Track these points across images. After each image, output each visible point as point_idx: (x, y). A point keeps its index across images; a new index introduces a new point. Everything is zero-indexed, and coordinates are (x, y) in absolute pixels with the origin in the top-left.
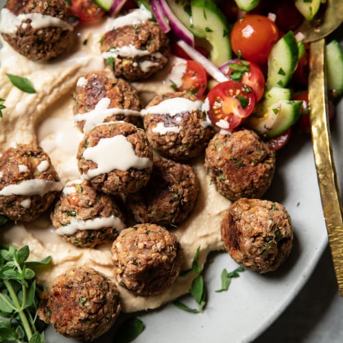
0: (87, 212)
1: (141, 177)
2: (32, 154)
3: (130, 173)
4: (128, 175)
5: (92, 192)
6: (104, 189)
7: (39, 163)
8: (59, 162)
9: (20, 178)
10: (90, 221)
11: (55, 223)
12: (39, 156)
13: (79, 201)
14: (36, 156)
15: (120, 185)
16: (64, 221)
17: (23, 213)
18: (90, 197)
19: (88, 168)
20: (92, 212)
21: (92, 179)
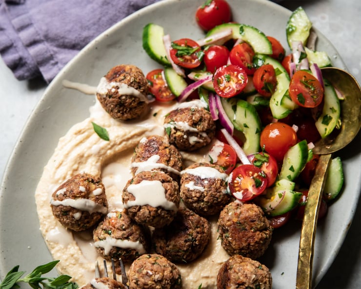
0: (120, 234)
1: (166, 216)
2: (93, 181)
3: (158, 210)
4: (156, 211)
5: (128, 220)
6: (136, 218)
7: (95, 189)
8: (113, 195)
9: (78, 196)
10: (120, 240)
11: (95, 237)
12: (97, 184)
13: (116, 224)
14: (94, 184)
15: (148, 217)
16: (102, 236)
17: (73, 222)
18: (125, 223)
19: (128, 199)
20: (123, 234)
21: (129, 208)
